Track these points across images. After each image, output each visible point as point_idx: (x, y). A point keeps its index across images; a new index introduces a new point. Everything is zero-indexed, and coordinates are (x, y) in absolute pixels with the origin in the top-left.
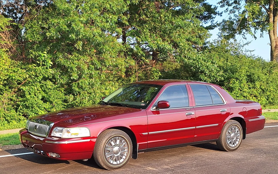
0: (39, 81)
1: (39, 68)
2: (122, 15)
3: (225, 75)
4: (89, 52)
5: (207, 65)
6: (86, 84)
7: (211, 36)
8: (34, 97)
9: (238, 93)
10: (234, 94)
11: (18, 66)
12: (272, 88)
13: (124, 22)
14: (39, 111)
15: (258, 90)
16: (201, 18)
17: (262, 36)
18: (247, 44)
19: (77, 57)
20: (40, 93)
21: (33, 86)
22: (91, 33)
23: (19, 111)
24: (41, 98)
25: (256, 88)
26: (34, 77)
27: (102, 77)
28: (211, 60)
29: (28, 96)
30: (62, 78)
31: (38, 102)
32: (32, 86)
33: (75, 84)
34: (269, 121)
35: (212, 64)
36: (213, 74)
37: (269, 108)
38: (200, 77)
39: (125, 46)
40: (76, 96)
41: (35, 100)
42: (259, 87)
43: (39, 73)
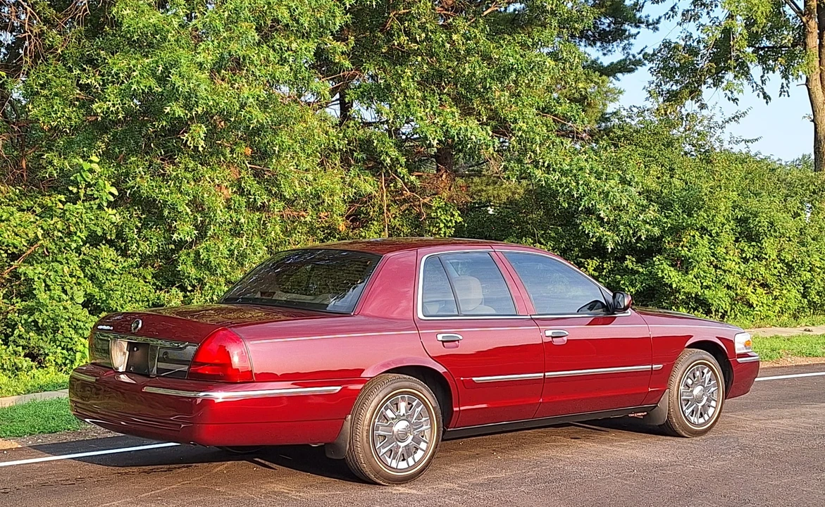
0: (75, 248)
1: (75, 206)
2: (331, 37)
3: (665, 220)
4: (229, 156)
5: (606, 188)
6: (222, 254)
7: (621, 95)
8: (60, 299)
9: (708, 275)
10: (694, 280)
11: (11, 203)
12: (818, 259)
13: (337, 61)
14: (76, 342)
15: (772, 264)
16: (592, 39)
17: (784, 91)
18: (736, 118)
19: (194, 170)
20: (79, 284)
21: (58, 262)
22: (232, 99)
23: (14, 341)
24: (81, 300)
25: (764, 258)
26: (60, 234)
27: (273, 232)
28: (620, 172)
29: (43, 296)
30: (144, 236)
31: (73, 314)
32: (55, 264)
33: (188, 254)
34: (789, 360)
35: (620, 186)
36: (625, 218)
37: (808, 324)
38: (583, 227)
39: (344, 134)
40: (190, 291)
41: (65, 308)
42: (775, 254)
43: (77, 222)
